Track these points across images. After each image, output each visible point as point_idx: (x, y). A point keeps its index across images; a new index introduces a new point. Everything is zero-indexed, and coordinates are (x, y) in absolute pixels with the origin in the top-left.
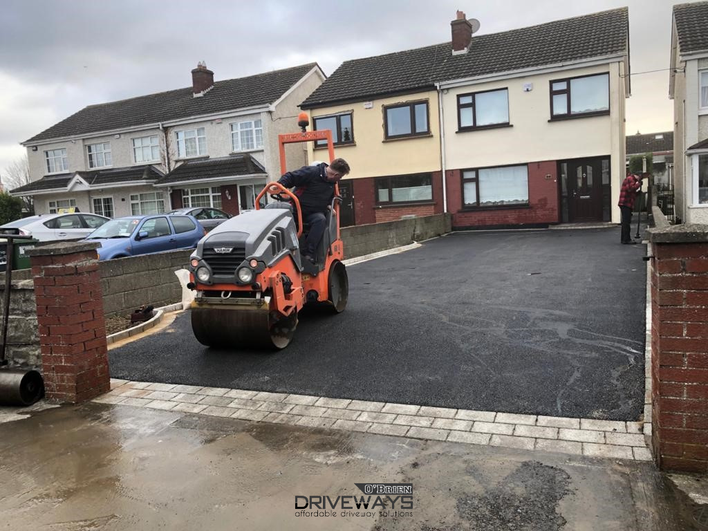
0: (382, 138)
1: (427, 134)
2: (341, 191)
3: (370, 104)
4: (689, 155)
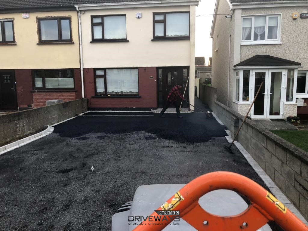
0: (37, 41)
1: (70, 42)
2: (5, 78)
3: (27, 15)
4: (235, 70)
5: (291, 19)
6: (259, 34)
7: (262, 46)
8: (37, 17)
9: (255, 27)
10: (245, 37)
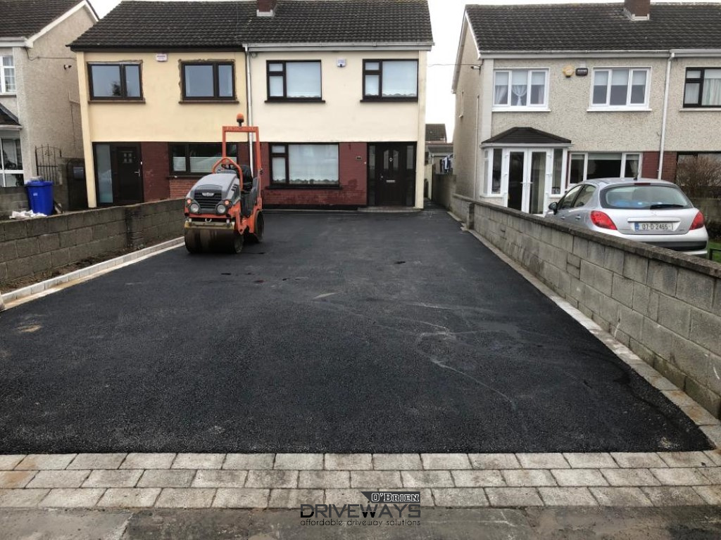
0: (178, 98)
1: (232, 100)
2: (125, 155)
3: (164, 57)
4: (483, 148)
5: (563, 76)
6: (520, 96)
7: (522, 114)
8: (180, 60)
9: (513, 86)
10: (499, 101)
